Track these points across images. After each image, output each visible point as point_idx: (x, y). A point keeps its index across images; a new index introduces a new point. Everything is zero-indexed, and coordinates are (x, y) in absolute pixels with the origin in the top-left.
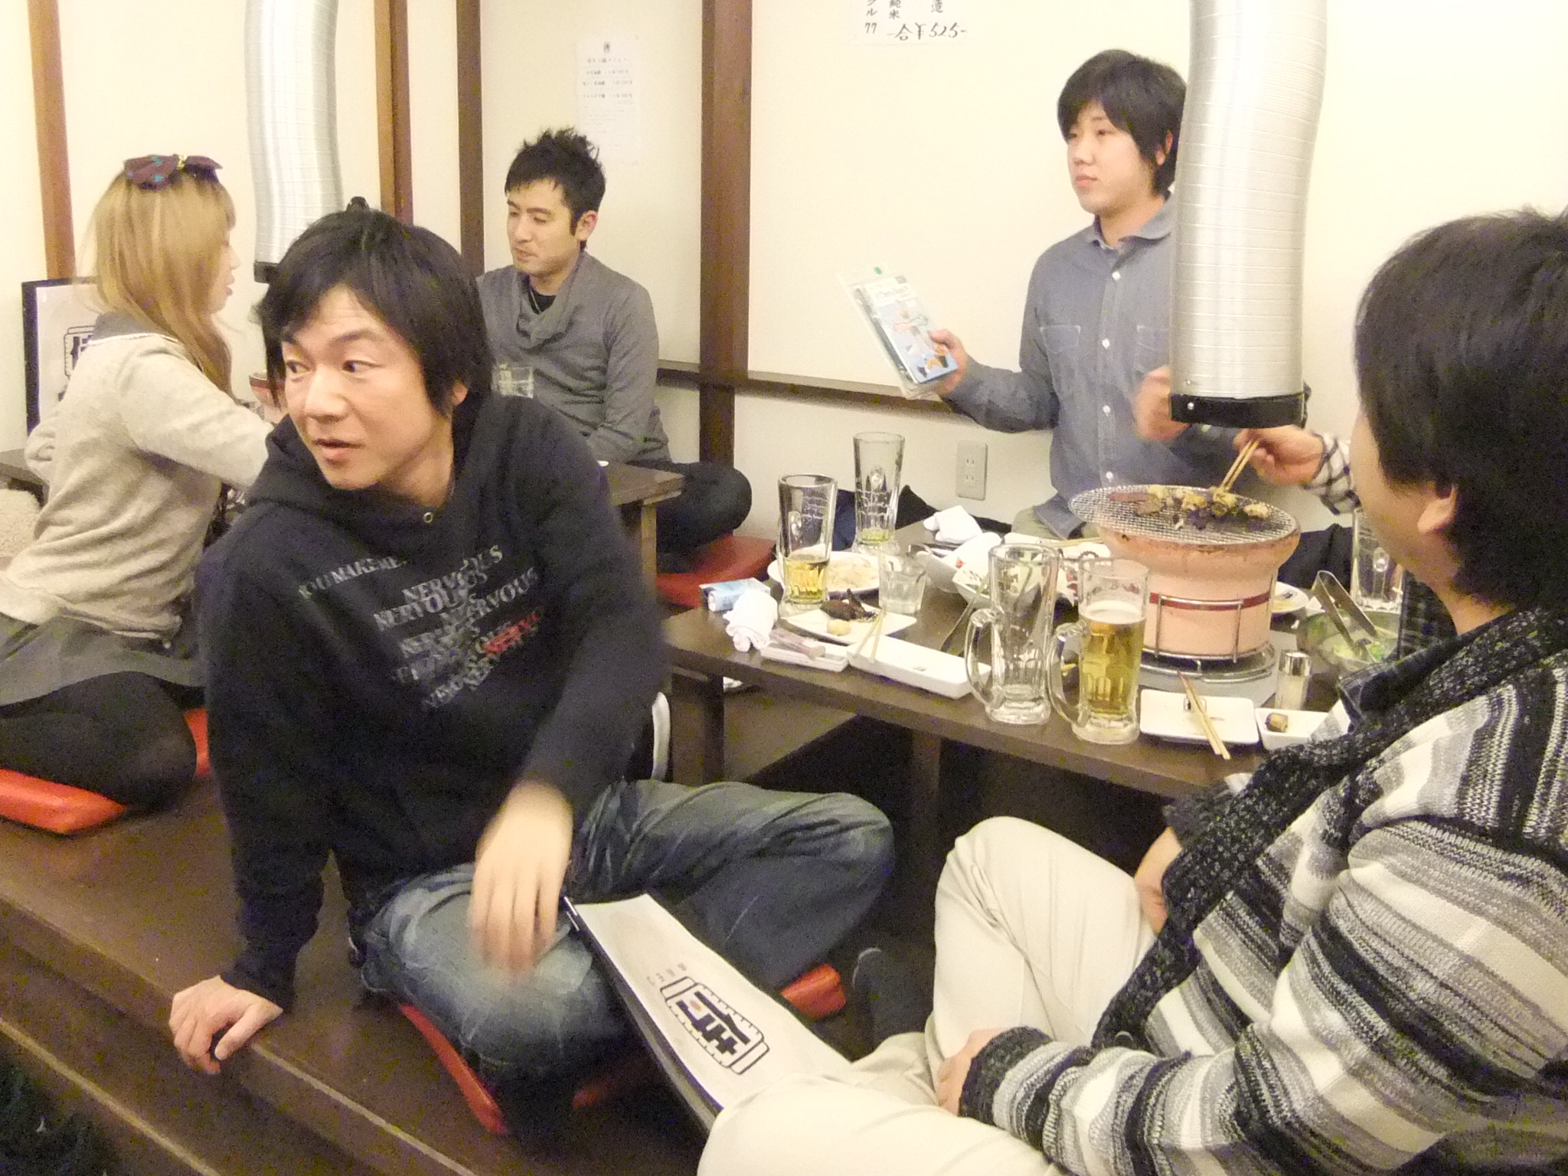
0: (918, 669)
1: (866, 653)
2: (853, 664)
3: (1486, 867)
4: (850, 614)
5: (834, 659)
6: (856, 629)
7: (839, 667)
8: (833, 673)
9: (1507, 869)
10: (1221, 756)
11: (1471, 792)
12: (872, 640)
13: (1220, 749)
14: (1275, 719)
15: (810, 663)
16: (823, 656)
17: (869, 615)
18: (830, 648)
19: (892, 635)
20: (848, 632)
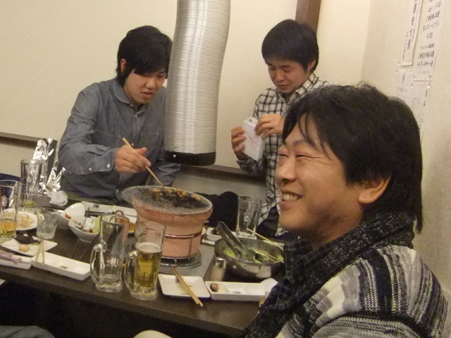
0: (62, 267)
1: (40, 261)
2: (35, 266)
3: (378, 329)
4: (28, 241)
5: (25, 263)
6: (32, 249)
7: (28, 267)
8: (25, 270)
9: (387, 328)
10: (199, 304)
11: (365, 299)
12: (41, 254)
13: (198, 302)
14: (214, 286)
15: (16, 266)
16: (20, 262)
17: (36, 241)
18: (24, 259)
19: (49, 251)
20: (29, 249)
